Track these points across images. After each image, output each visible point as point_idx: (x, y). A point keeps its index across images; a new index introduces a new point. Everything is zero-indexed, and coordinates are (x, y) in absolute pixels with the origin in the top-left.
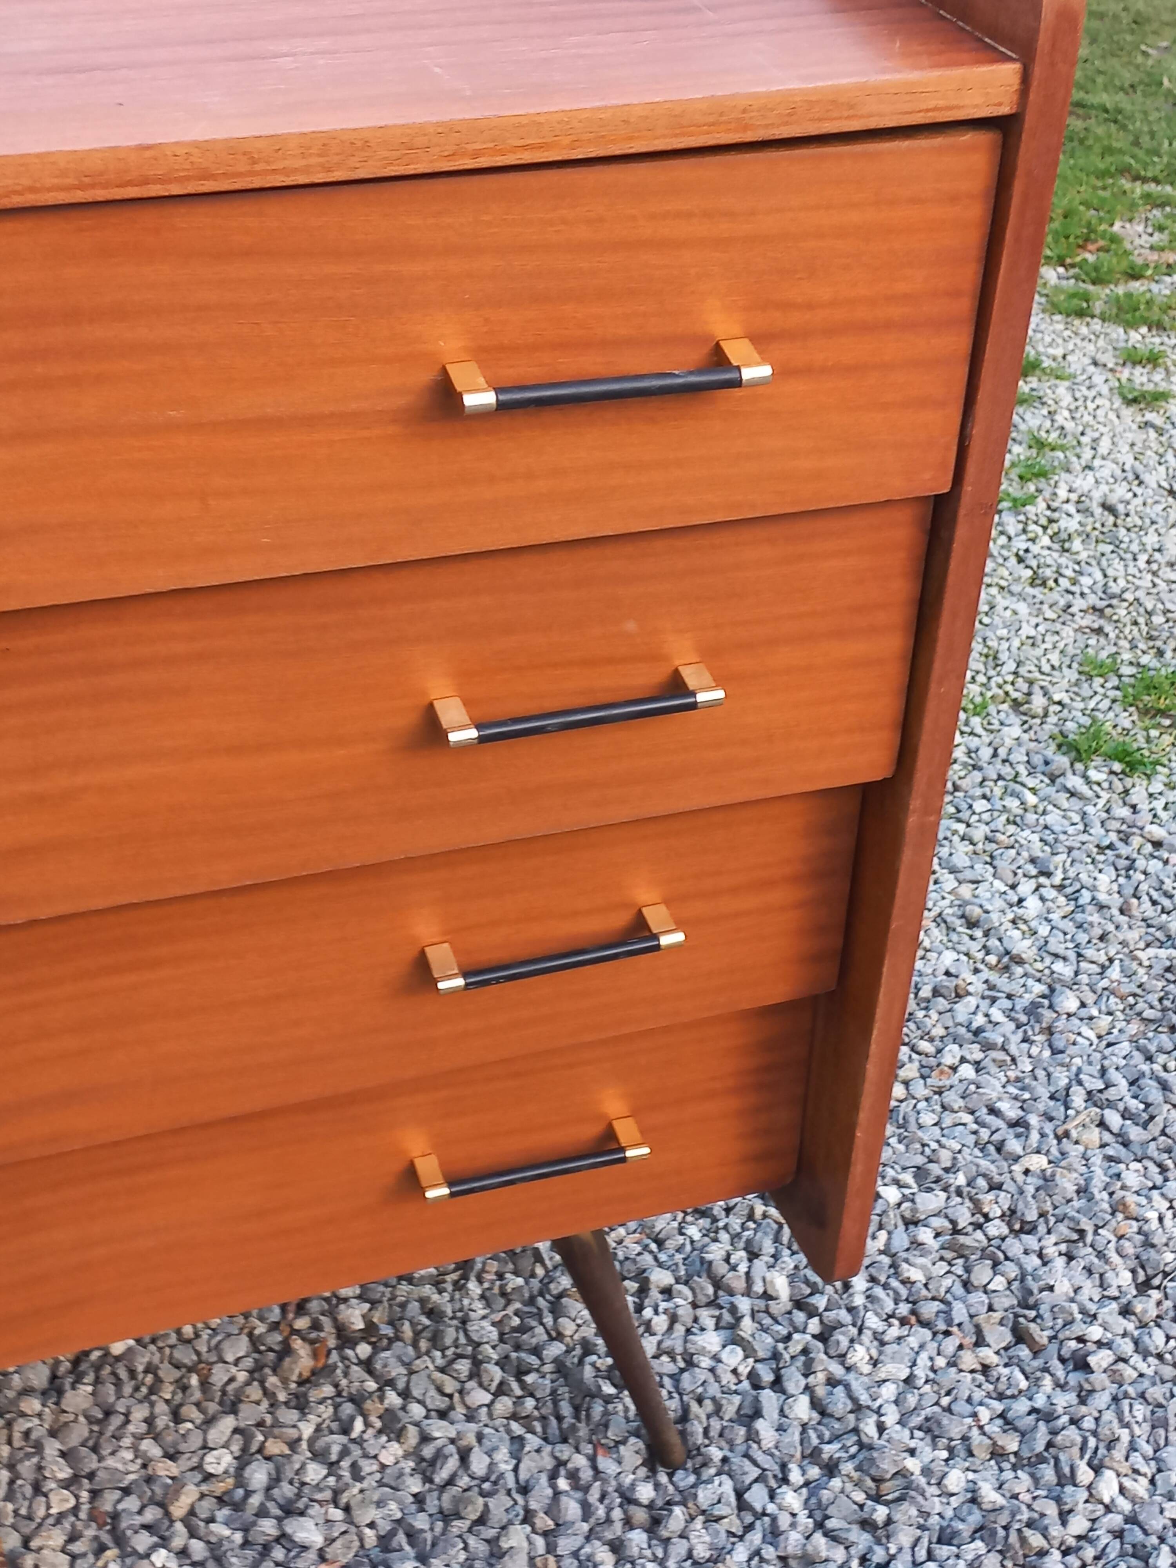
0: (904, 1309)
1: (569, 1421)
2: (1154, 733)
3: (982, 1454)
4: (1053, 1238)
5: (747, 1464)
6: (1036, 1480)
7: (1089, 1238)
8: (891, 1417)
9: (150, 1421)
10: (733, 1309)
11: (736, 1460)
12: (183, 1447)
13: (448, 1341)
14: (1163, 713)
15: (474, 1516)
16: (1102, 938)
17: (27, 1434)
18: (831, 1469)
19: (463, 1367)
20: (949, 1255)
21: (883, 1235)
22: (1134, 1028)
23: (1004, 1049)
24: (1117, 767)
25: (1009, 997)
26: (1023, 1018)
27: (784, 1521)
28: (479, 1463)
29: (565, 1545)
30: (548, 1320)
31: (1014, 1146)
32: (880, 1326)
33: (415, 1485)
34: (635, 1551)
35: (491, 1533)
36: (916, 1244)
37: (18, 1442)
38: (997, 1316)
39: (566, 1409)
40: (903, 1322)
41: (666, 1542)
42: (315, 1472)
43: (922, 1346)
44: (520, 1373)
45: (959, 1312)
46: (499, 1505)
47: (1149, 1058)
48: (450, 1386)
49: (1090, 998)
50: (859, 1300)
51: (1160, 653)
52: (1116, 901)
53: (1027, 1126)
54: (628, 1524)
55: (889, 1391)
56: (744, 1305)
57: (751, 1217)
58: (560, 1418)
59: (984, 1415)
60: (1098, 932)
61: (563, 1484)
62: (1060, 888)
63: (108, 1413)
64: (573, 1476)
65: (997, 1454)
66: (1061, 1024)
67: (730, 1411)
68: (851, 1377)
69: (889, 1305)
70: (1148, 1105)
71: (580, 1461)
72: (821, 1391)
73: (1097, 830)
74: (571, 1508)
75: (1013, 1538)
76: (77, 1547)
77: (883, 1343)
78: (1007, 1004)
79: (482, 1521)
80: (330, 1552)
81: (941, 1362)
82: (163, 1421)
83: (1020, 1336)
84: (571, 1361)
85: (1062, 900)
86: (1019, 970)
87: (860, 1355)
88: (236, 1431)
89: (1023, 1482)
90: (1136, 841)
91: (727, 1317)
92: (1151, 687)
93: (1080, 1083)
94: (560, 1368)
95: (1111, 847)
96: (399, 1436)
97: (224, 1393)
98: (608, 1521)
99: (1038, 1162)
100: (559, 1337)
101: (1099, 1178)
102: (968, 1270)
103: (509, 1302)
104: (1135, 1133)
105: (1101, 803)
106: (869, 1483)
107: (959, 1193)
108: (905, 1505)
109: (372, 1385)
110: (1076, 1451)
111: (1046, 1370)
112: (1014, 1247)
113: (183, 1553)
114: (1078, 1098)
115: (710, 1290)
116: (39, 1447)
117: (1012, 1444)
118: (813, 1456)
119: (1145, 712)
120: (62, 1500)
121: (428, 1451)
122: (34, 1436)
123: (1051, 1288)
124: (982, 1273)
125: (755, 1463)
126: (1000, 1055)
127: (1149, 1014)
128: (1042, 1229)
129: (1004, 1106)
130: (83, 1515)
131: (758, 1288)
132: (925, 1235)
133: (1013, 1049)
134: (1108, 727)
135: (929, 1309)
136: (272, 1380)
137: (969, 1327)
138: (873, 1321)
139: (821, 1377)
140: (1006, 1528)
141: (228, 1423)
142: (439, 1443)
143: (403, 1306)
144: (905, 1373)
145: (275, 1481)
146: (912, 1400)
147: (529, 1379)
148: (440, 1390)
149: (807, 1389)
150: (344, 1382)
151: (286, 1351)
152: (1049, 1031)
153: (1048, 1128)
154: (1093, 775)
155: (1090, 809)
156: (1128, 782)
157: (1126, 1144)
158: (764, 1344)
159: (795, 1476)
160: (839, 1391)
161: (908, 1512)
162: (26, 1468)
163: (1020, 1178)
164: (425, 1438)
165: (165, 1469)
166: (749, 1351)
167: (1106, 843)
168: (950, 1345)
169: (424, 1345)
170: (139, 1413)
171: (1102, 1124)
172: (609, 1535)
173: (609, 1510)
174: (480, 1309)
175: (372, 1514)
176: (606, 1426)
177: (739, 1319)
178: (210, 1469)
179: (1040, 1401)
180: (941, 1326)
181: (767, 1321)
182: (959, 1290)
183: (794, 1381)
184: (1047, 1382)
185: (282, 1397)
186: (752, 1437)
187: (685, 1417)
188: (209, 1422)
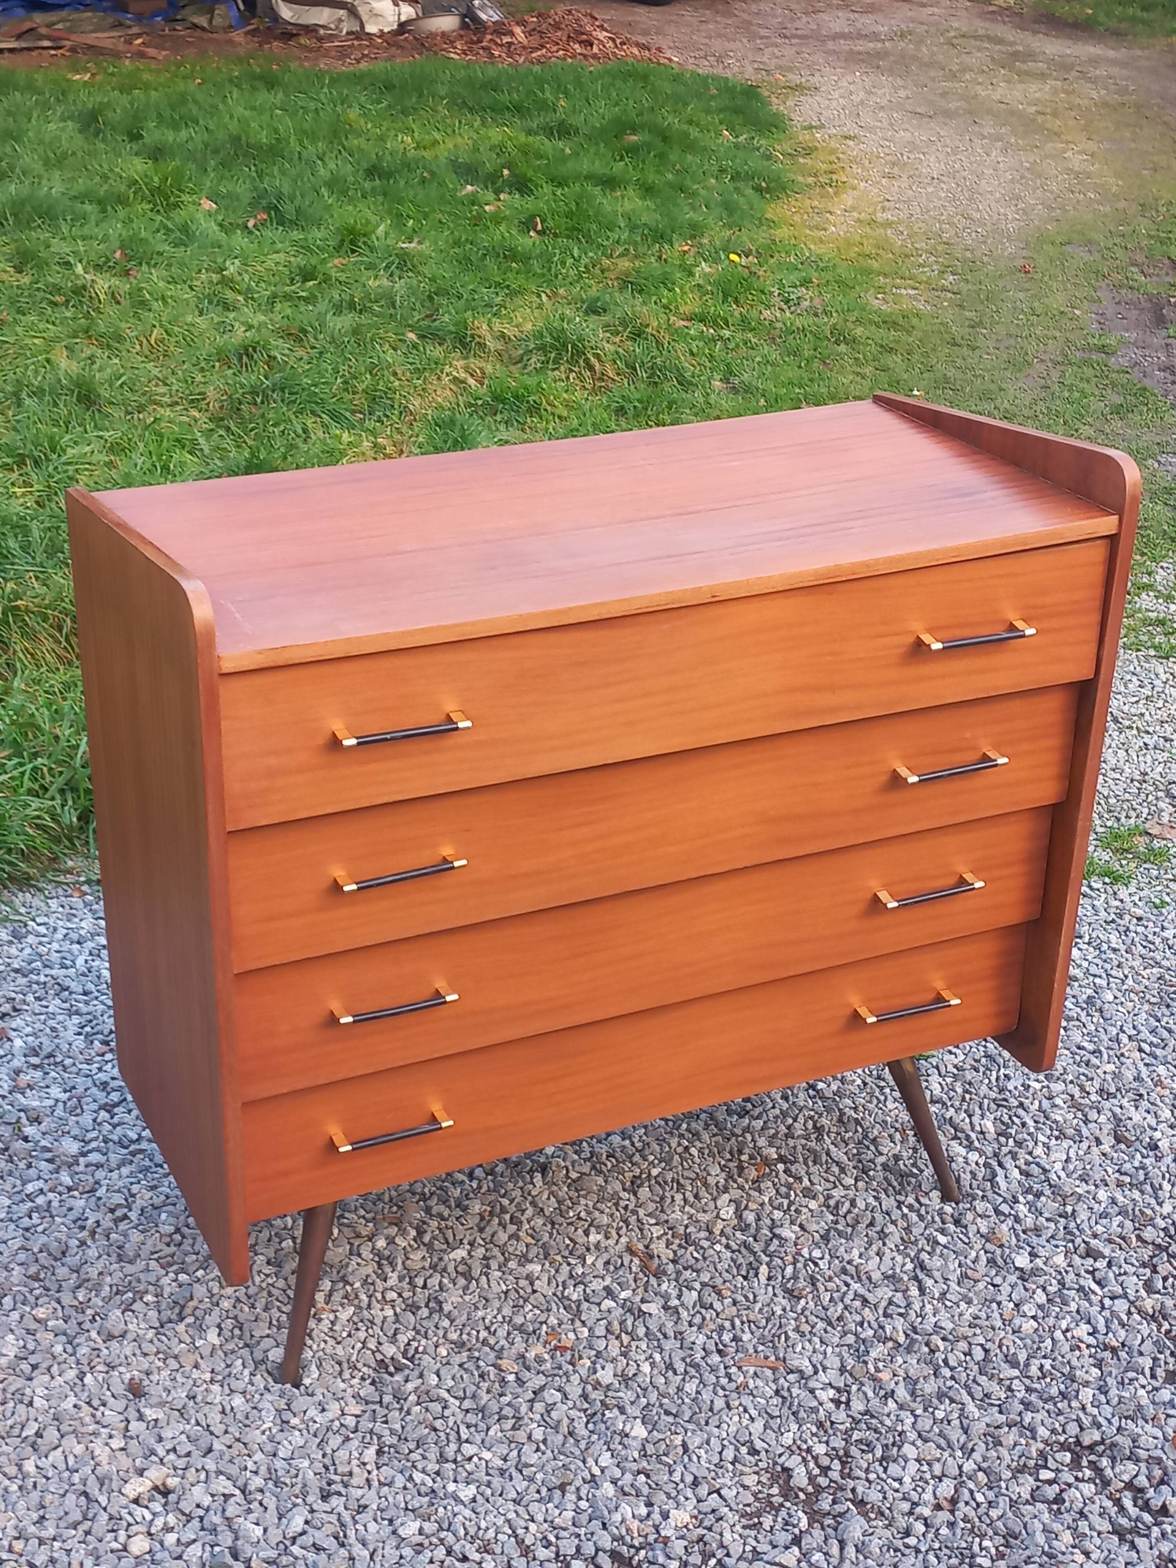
0: (1056, 1133)
1: (898, 1188)
2: (1124, 862)
3: (1113, 1186)
4: (1126, 1099)
5: (996, 1197)
6: (1142, 1192)
7: (1146, 1097)
8: (1063, 1175)
9: (685, 1200)
10: (968, 1137)
11: (990, 1194)
12: (706, 1208)
13: (824, 1160)
14: (1127, 851)
15: (868, 1222)
16: (1118, 966)
17: (626, 1208)
18: (1038, 1195)
19: (836, 1169)
20: (1074, 1110)
21: (1037, 1102)
22: (1146, 1007)
23: (1078, 1019)
24: (1107, 880)
25: (1074, 997)
26: (1085, 1006)
27: (1022, 1216)
28: (861, 1204)
29: (916, 1231)
30: (872, 1148)
31: (1095, 1061)
32: (1047, 1141)
33: (831, 1217)
34: (952, 1231)
35: (878, 1228)
36: (1054, 1106)
37: (623, 1212)
38: (1105, 1131)
39: (895, 1184)
40: (1057, 1138)
41: (966, 1227)
42: (777, 1215)
43: (1070, 1147)
44: (865, 1171)
45: (1085, 1132)
46: (878, 1216)
47: (1159, 1021)
48: (832, 1179)
49: (1119, 994)
50: (1032, 1130)
51: (1118, 819)
52: (1123, 948)
53: (1100, 1052)
54: (943, 1223)
55: (1058, 1166)
56: (973, 1136)
57: (964, 1099)
58: (894, 1188)
59: (1110, 1171)
60: (1116, 963)
61: (905, 1210)
62: (1089, 943)
63: (662, 1198)
64: (910, 1207)
65: (1120, 1185)
66: (1107, 1006)
67: (980, 1176)
68: (1038, 1160)
69: (1049, 1132)
70: (1162, 1040)
71: (911, 1200)
72: (1024, 1167)
73: (1103, 914)
74: (914, 1217)
75: (1137, 1212)
76: (674, 1247)
77: (1048, 1148)
78: (1074, 1000)
79: (871, 1224)
80: (799, 1241)
81: (1081, 1153)
82: (692, 1199)
83: (1118, 1139)
84: (891, 1163)
85: (1091, 949)
86: (1076, 984)
87: (1039, 1151)
88: (730, 1201)
89: (1136, 1194)
90: (1127, 917)
91: (965, 1142)
92: (1117, 837)
93: (1124, 1032)
94: (885, 1166)
95: (1113, 921)
96: (814, 1198)
97: (718, 1187)
98: (933, 1221)
99: (1110, 1068)
100: (881, 1154)
101: (1144, 1073)
102: (1085, 1116)
103: (847, 1145)
104: (1159, 1052)
105: (1102, 899)
106: (1059, 1199)
107: (1071, 1082)
108: (1081, 1204)
109: (791, 1180)
110: (1160, 1178)
111: (1136, 1150)
112: (1107, 1105)
113: (727, 1247)
114: (1124, 1039)
115: (953, 1131)
116: (634, 1212)
117: (1127, 1179)
118: (1029, 1190)
119: (1116, 851)
120: (657, 1231)
121: (832, 1202)
122: (630, 1208)
123: (1131, 1119)
124: (1093, 1115)
125: (1000, 1195)
126: (1077, 1023)
127: (1153, 1000)
128: (1119, 1096)
129: (1085, 1044)
130: (669, 1236)
131: (978, 1128)
132: (1058, 1101)
133: (1083, 1019)
134: (1096, 859)
135: (1070, 1132)
136: (740, 1180)
137: (1091, 1137)
138: (1041, 1138)
139: (1022, 1161)
140: (1133, 1210)
141: (726, 1197)
142: (838, 1198)
143: (795, 1147)
144: (1065, 1157)
145: (758, 1219)
146: (1071, 1167)
147: (871, 1173)
148: (828, 1181)
149: (1016, 1166)
150: (776, 1180)
151: (741, 1169)
152: (1101, 1011)
153: (1111, 1053)
154: (1095, 885)
155: (1095, 902)
156: (1115, 888)
157: (1156, 1057)
158: (989, 1151)
159: (1021, 1199)
160: (1033, 1165)
161: (1081, 1208)
162: (633, 1219)
163: (1102, 1076)
164: (829, 1197)
165: (704, 1218)
166: (981, 1153)
167: (1110, 919)
168: (1084, 1145)
169: (810, 1164)
170: (679, 1197)
171: (1140, 1050)
172: (936, 1227)
173: (933, 1218)
174: (832, 1147)
175: (815, 1227)
176: (920, 1186)
177: (972, 1143)
178: (724, 1217)
179: (1137, 1164)
180: (1077, 1138)
181: (986, 1143)
182: (1081, 1123)
183: (1008, 1162)
184: (1138, 1156)
185: (747, 1187)
186: (994, 1185)
187: (958, 1180)
188: (714, 1199)
